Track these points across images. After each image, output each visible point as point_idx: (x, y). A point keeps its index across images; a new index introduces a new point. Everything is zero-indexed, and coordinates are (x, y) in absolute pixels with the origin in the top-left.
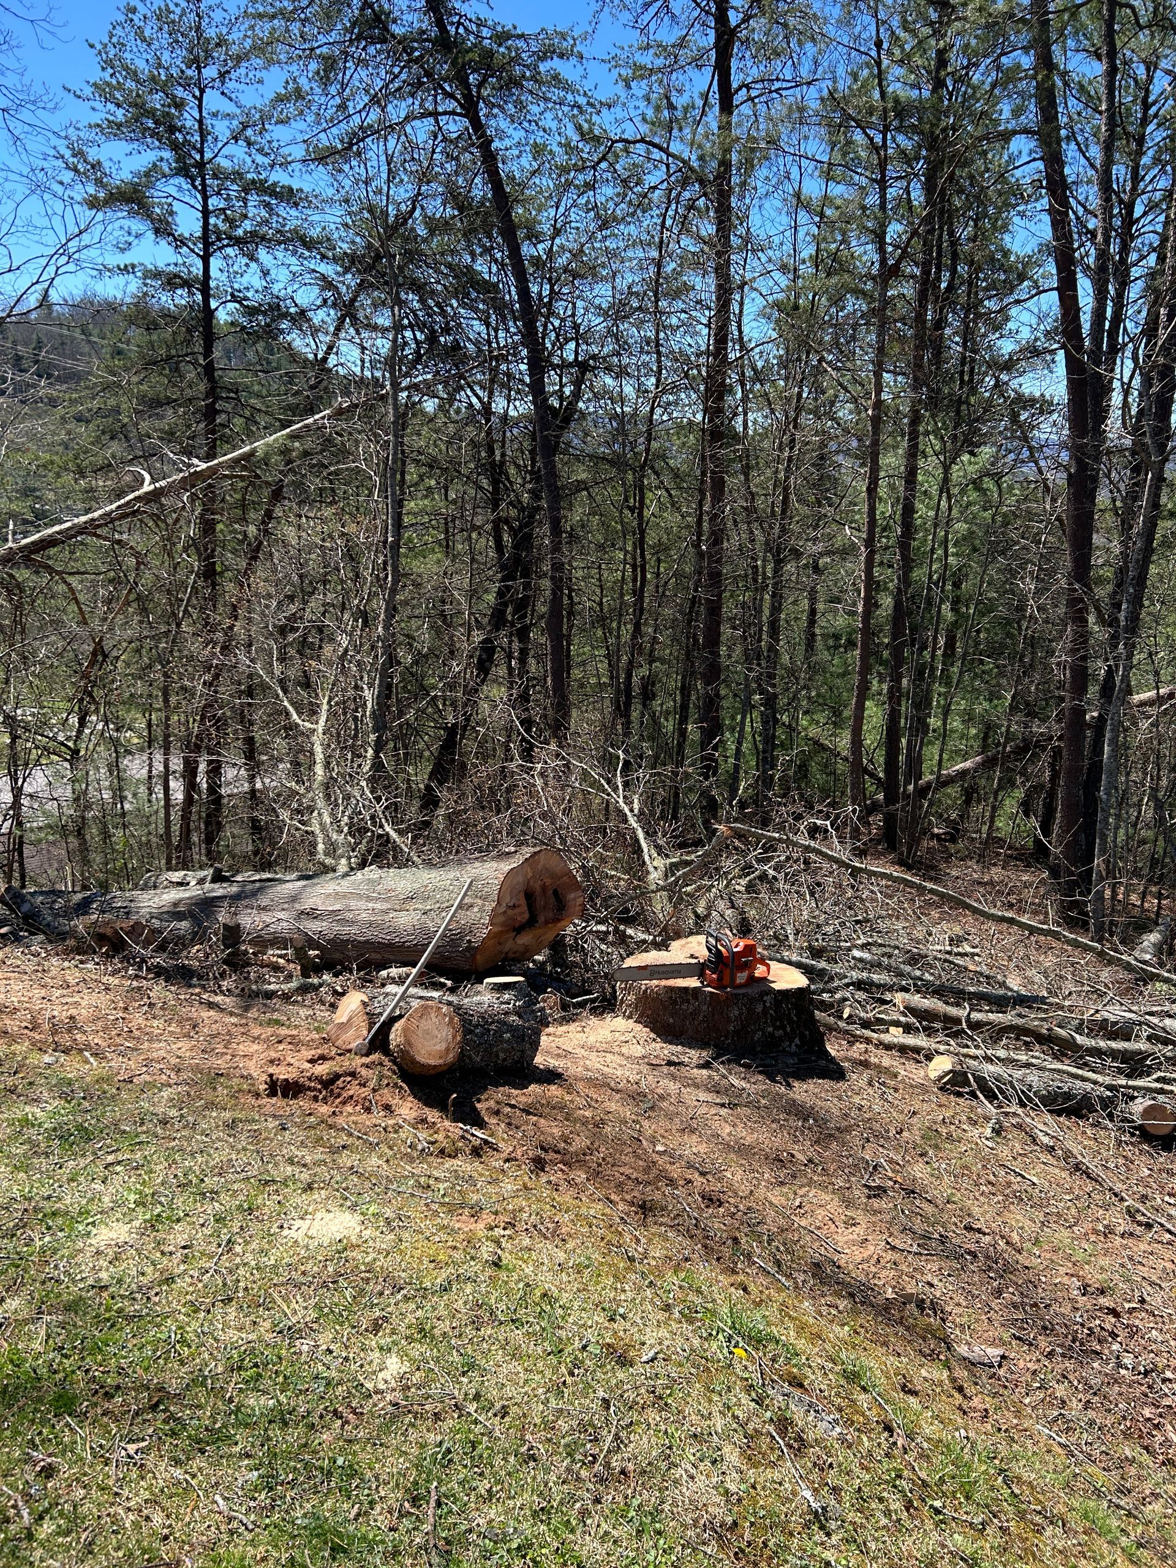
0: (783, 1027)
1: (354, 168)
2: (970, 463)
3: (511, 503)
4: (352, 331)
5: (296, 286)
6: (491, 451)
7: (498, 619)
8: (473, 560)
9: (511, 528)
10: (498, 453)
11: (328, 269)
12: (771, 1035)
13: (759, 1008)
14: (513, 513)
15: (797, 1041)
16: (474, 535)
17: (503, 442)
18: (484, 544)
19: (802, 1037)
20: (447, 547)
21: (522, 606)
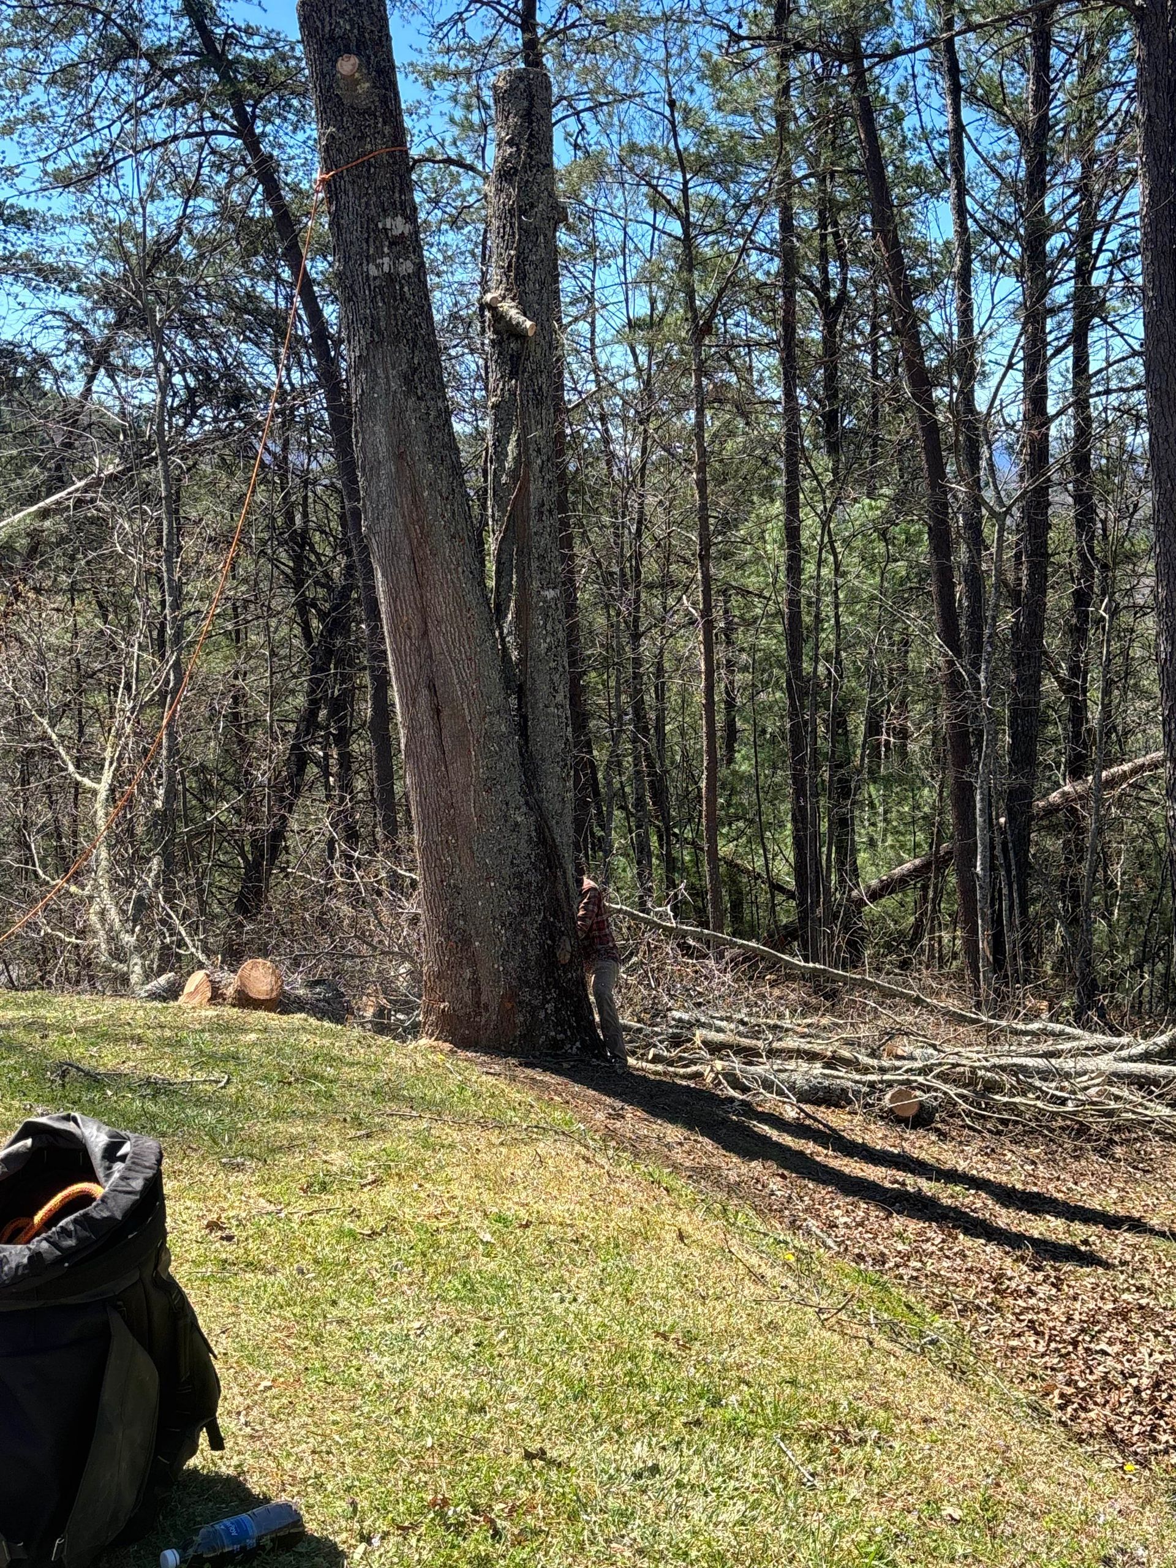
0: (565, 1033)
1: (105, 187)
2: (871, 508)
3: (317, 583)
4: (107, 382)
5: (37, 329)
6: (290, 518)
7: (309, 720)
8: (273, 654)
9: (319, 611)
10: (298, 518)
11: (73, 304)
12: (554, 1038)
13: (542, 1015)
14: (321, 592)
15: (578, 1044)
16: (273, 622)
17: (305, 505)
18: (286, 630)
19: (583, 1042)
20: (237, 637)
21: (340, 706)
